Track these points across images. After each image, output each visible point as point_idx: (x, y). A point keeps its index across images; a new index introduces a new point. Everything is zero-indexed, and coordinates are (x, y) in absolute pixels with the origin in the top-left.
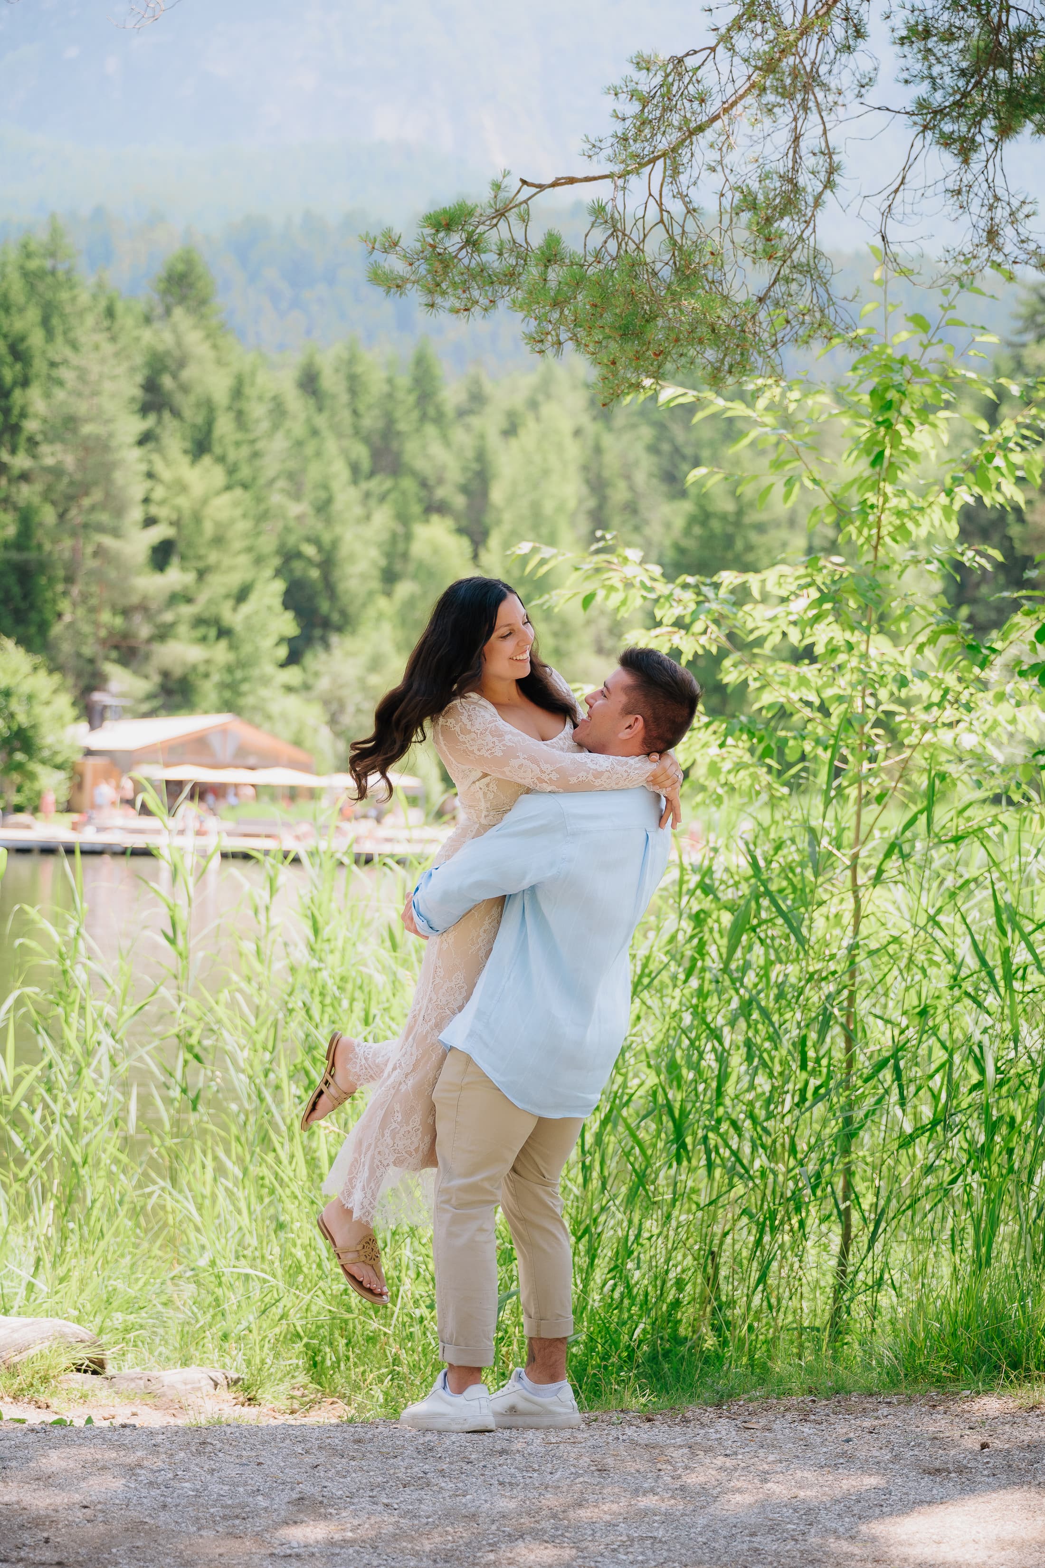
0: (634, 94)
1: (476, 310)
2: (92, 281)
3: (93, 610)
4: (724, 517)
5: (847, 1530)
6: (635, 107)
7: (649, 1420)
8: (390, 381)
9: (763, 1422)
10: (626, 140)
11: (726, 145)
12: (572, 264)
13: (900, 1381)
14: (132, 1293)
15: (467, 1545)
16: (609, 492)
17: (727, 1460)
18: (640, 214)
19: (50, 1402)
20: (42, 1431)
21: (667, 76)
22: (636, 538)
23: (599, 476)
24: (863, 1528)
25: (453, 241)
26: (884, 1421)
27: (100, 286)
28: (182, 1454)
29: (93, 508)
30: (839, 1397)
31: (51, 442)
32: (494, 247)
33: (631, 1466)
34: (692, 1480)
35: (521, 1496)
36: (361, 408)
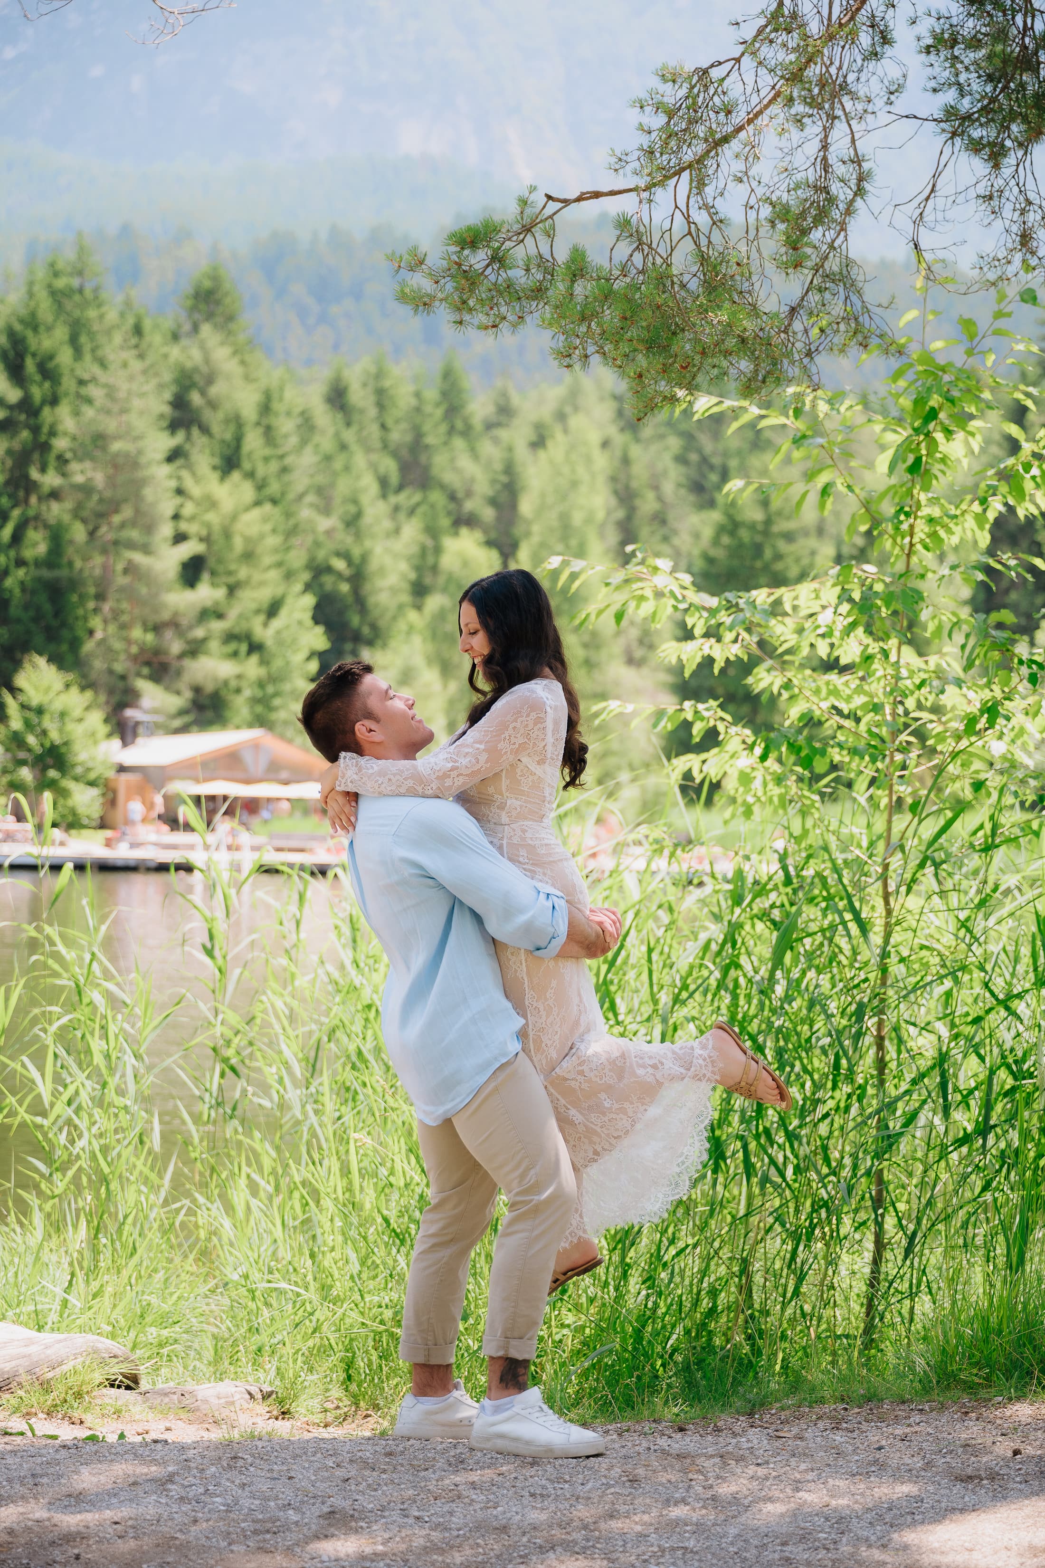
0: (659, 107)
1: (504, 326)
2: (120, 298)
3: (123, 627)
4: (752, 527)
5: (879, 1539)
6: (660, 120)
7: (681, 1430)
8: (418, 395)
9: (795, 1430)
10: (652, 153)
11: (751, 154)
12: (599, 279)
13: (932, 1388)
14: (166, 1307)
15: (498, 1557)
16: (637, 502)
17: (759, 1469)
18: (666, 225)
19: (83, 1417)
20: (72, 1448)
21: (692, 87)
22: (665, 548)
23: (627, 487)
24: (895, 1536)
25: (478, 259)
26: (917, 1428)
27: (128, 304)
28: (213, 1469)
29: (123, 526)
30: (871, 1405)
31: (81, 460)
32: (521, 263)
33: (663, 1477)
34: (725, 1490)
35: (553, 1507)
36: (390, 423)
